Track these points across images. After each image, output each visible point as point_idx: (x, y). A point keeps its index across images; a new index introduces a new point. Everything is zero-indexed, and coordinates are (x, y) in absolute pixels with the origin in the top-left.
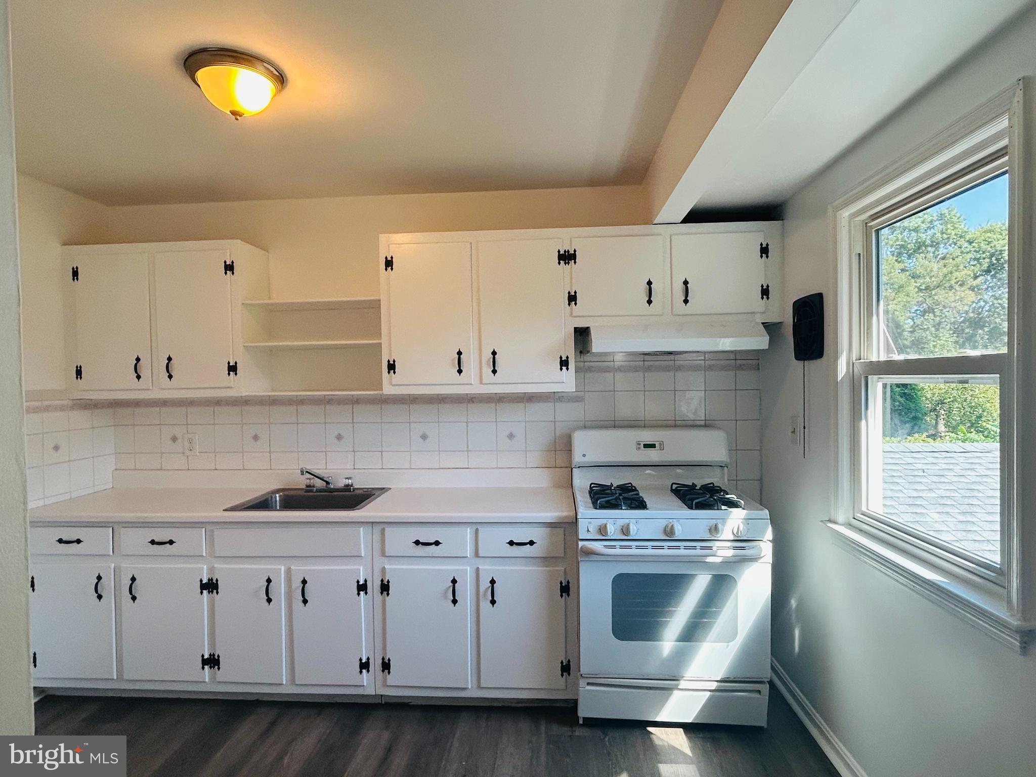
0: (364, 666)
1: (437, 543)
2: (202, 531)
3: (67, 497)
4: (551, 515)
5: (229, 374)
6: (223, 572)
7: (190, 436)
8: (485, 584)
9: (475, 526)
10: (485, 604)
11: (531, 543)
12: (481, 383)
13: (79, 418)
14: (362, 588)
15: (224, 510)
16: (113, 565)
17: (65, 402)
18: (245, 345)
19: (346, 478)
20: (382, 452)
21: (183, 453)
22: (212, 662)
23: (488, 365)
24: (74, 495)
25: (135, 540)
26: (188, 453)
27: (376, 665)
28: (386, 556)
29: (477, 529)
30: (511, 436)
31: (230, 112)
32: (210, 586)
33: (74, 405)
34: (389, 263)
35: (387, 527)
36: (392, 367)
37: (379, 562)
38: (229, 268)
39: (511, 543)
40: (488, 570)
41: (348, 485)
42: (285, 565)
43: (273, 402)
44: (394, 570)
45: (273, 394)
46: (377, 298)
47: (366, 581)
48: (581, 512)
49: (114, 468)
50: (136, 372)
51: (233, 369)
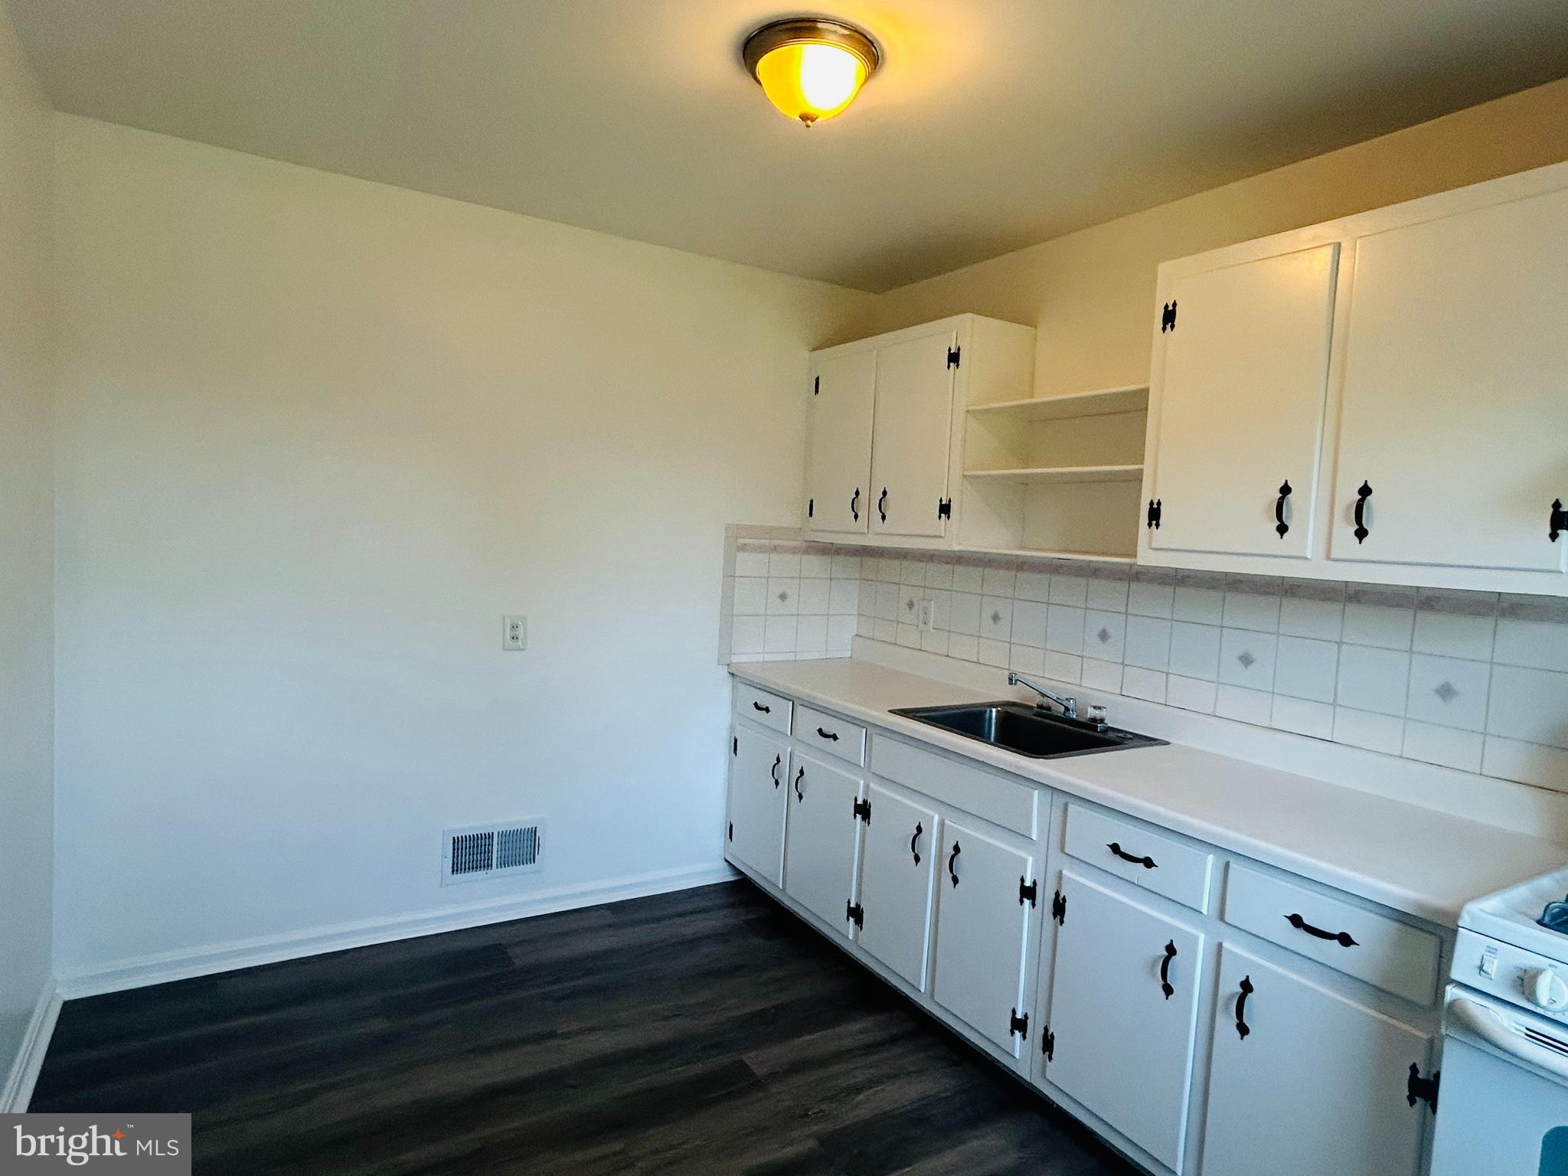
0: (1019, 1025)
1: (1148, 863)
2: (862, 732)
3: (791, 657)
4: (1402, 893)
5: (940, 517)
6: (881, 797)
7: (925, 604)
8: (1231, 987)
9: (1229, 856)
10: (1227, 1025)
11: (1345, 940)
12: (1328, 558)
13: (814, 564)
14: (1028, 893)
15: (890, 711)
16: (789, 749)
17: (797, 544)
18: (965, 473)
19: (1095, 707)
20: (1168, 674)
21: (917, 626)
22: (856, 913)
23: (1347, 519)
24: (799, 657)
25: (810, 722)
26: (922, 627)
27: (1035, 1031)
28: (1065, 853)
29: (1227, 865)
30: (1446, 692)
31: (800, 117)
32: (863, 810)
33: (810, 547)
34: (1169, 317)
35: (1072, 804)
36: (1155, 514)
37: (1056, 861)
38: (954, 358)
39: (1296, 921)
40: (1241, 957)
41: (1094, 720)
42: (939, 814)
43: (1020, 565)
44: (1078, 883)
45: (1019, 553)
46: (1143, 386)
47: (1035, 883)
48: (1469, 913)
49: (856, 633)
50: (853, 510)
51: (945, 509)
